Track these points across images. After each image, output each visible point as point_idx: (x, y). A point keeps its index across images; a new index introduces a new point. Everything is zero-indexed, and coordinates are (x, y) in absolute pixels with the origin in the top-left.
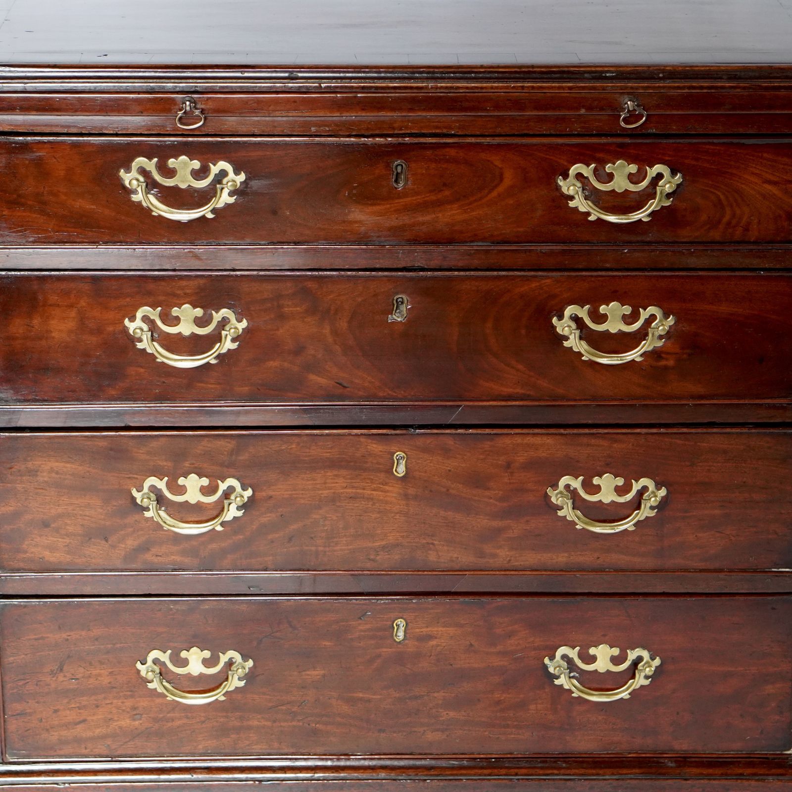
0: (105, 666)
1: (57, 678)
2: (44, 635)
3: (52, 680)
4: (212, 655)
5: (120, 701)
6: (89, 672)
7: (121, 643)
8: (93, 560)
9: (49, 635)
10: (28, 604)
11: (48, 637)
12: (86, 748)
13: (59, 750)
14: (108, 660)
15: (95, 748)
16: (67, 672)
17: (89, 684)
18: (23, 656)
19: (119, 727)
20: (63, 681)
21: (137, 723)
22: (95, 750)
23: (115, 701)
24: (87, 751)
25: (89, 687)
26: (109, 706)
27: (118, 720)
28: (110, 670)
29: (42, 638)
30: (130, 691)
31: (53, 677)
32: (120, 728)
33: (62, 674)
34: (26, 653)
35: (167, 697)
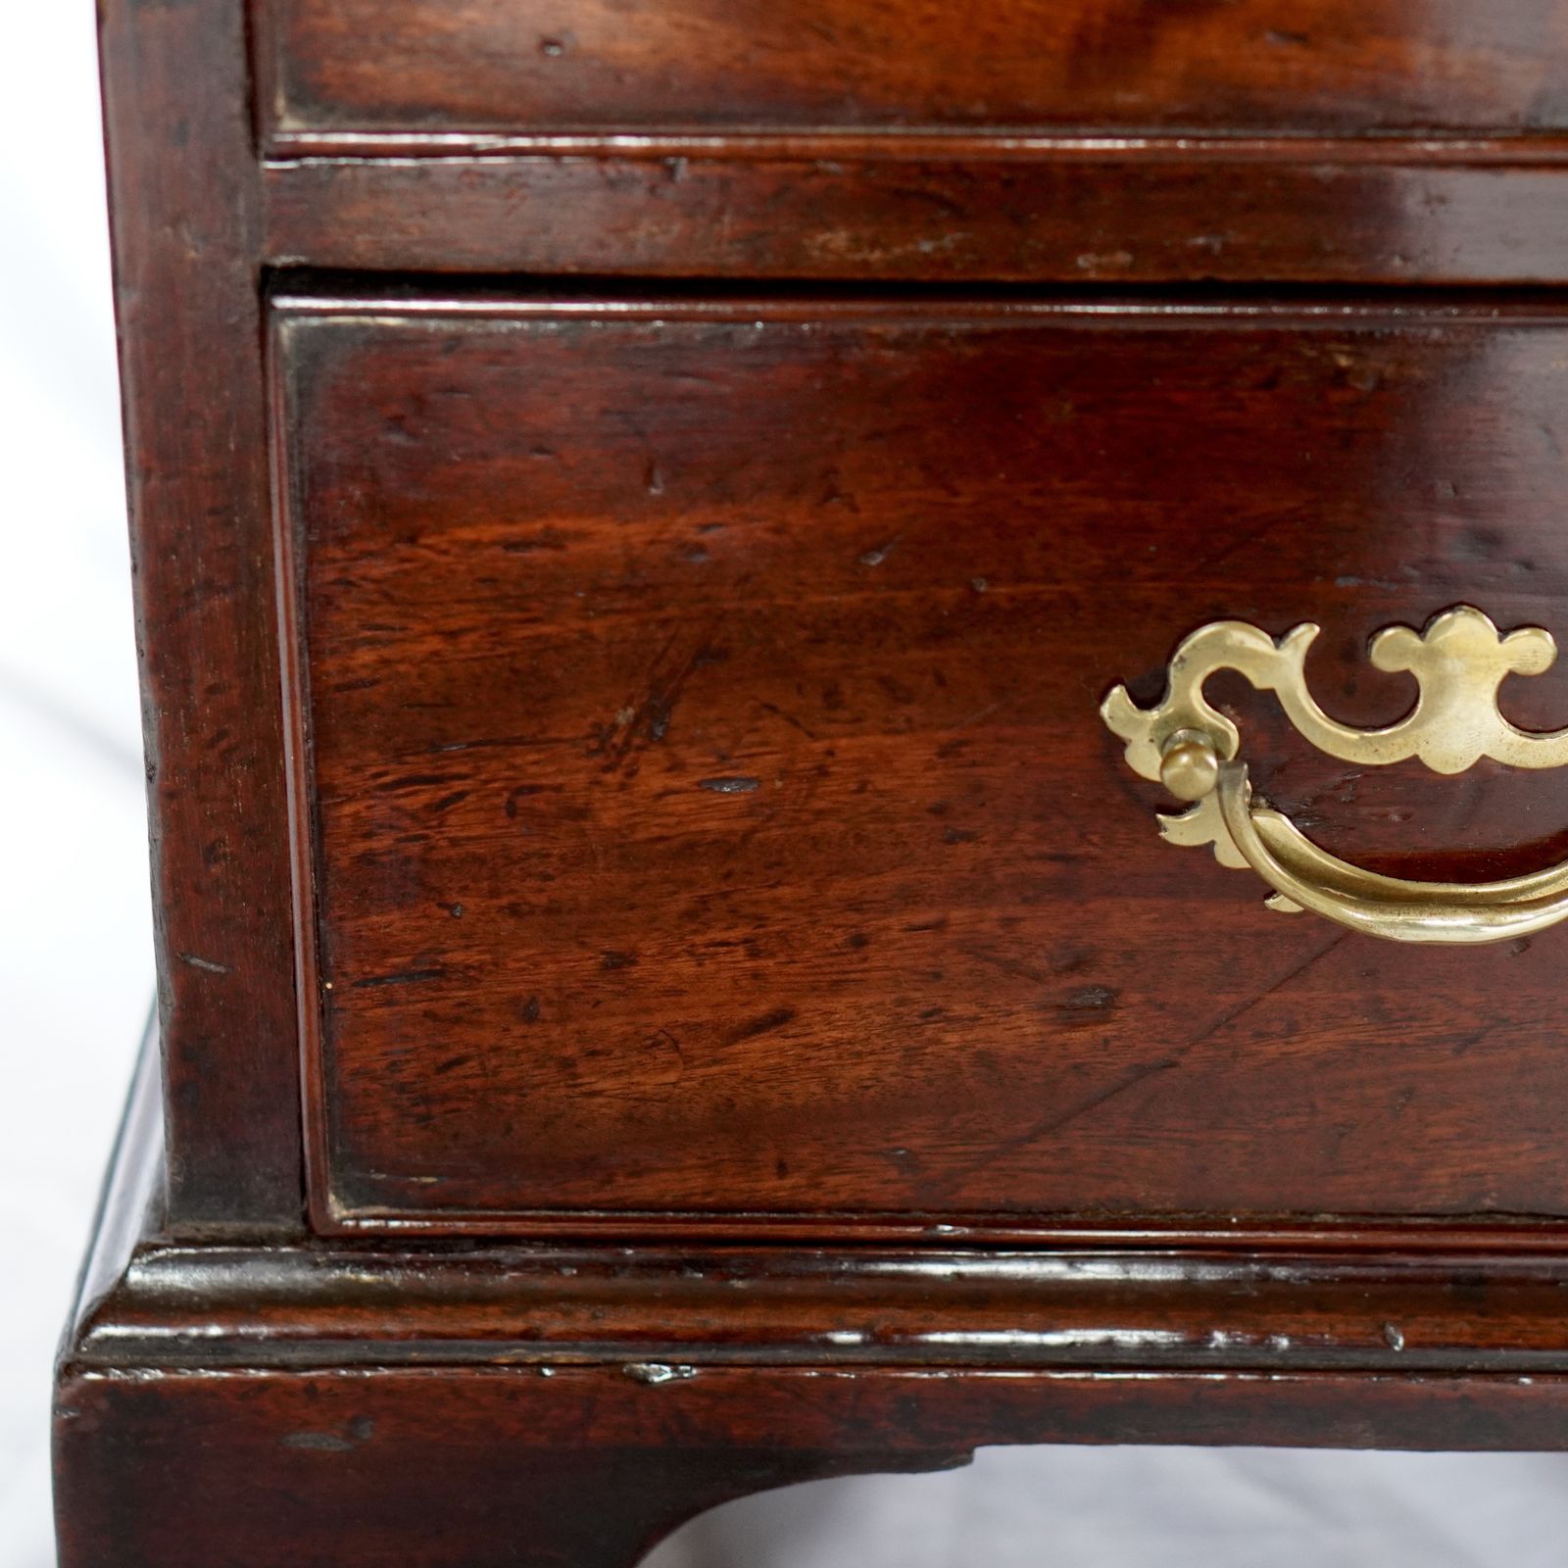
0: (914, 710)
1: (631, 774)
2: (560, 524)
3: (598, 783)
4: (1559, 658)
5: (994, 913)
6: (819, 746)
7: (1020, 578)
8: (878, 63)
9: (586, 524)
10: (471, 327)
11: (580, 536)
12: (782, 1170)
13: (631, 1175)
14: (941, 681)
15: (829, 1170)
16: (691, 742)
17: (820, 814)
18: (434, 643)
19: (978, 1054)
20: (668, 792)
21: (1080, 1036)
22: (831, 1181)
23: (957, 915)
24: (788, 1182)
25: (815, 829)
26: (928, 938)
27: (976, 1018)
28: (944, 736)
29: (553, 540)
30: (1053, 858)
31: (607, 769)
32: (985, 1059)
33: (657, 754)
34: (453, 624)
35: (1272, 892)
